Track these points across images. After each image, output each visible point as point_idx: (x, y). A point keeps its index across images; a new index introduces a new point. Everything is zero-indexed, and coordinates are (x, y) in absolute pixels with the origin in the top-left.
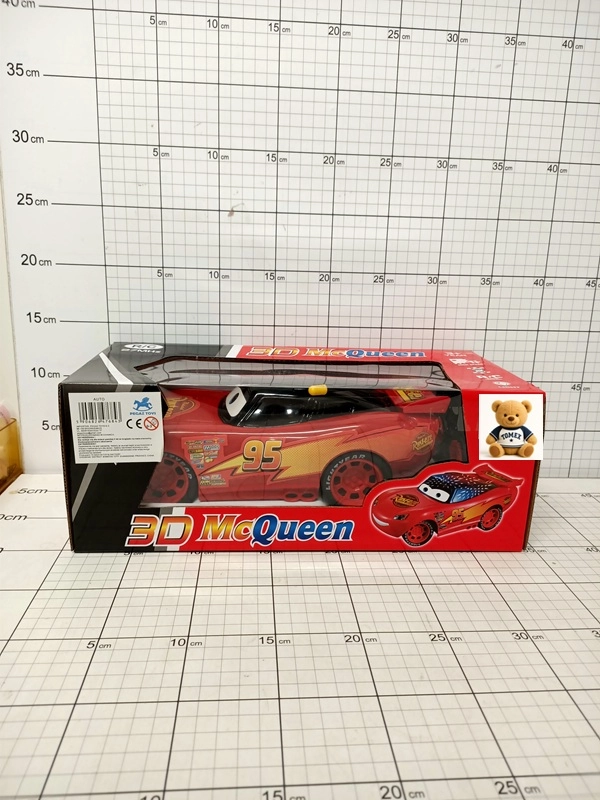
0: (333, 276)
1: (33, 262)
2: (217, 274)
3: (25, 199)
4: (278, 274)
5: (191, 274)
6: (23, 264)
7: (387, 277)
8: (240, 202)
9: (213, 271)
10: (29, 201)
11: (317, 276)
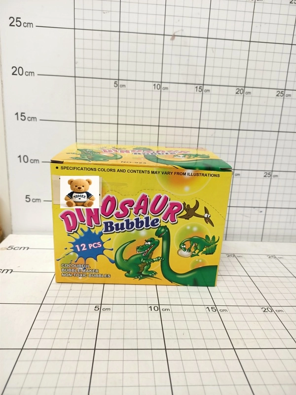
0: (247, 90)
1: (21, 73)
2: (159, 86)
3: (15, 22)
4: (205, 88)
6: (13, 74)
7: (287, 92)
8: (180, 28)
9: (156, 84)
10: (19, 24)
11: (234, 90)
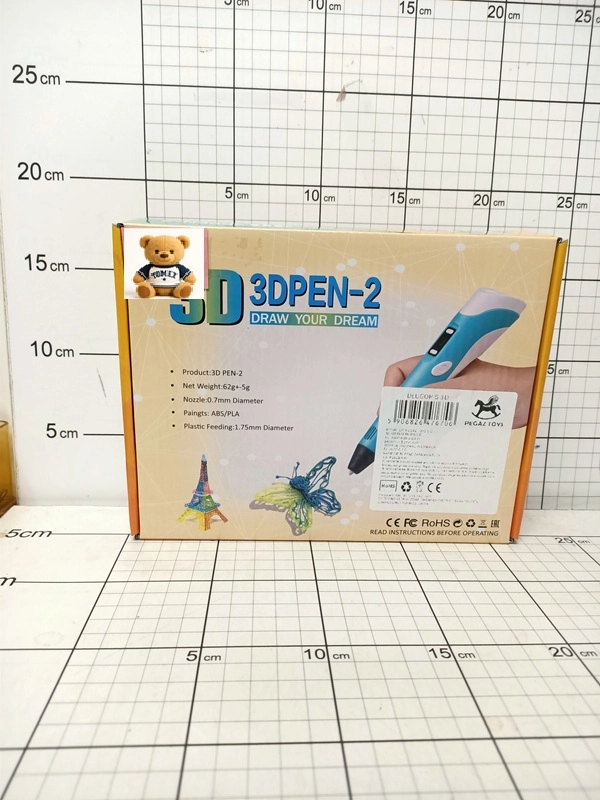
0: (496, 197)
1: (36, 176)
2: (316, 193)
3: (25, 74)
4: (411, 194)
5: (278, 193)
6: (20, 178)
7: (579, 199)
8: (356, 78)
9: (311, 189)
10: (31, 77)
11: (470, 197)
